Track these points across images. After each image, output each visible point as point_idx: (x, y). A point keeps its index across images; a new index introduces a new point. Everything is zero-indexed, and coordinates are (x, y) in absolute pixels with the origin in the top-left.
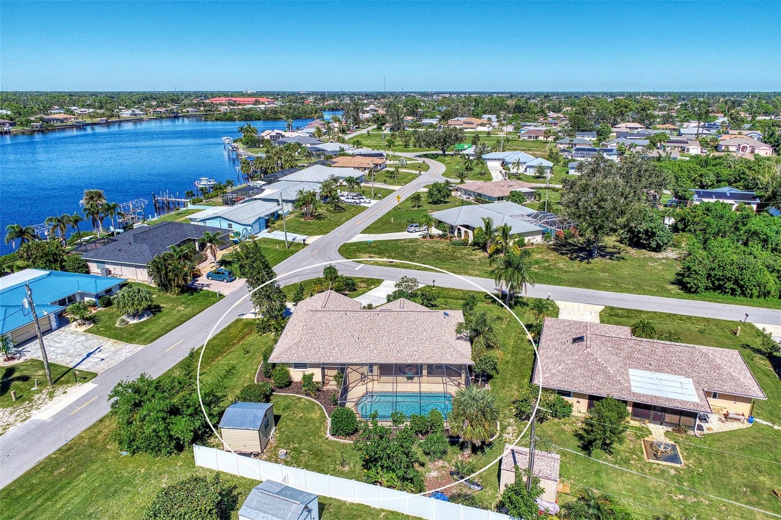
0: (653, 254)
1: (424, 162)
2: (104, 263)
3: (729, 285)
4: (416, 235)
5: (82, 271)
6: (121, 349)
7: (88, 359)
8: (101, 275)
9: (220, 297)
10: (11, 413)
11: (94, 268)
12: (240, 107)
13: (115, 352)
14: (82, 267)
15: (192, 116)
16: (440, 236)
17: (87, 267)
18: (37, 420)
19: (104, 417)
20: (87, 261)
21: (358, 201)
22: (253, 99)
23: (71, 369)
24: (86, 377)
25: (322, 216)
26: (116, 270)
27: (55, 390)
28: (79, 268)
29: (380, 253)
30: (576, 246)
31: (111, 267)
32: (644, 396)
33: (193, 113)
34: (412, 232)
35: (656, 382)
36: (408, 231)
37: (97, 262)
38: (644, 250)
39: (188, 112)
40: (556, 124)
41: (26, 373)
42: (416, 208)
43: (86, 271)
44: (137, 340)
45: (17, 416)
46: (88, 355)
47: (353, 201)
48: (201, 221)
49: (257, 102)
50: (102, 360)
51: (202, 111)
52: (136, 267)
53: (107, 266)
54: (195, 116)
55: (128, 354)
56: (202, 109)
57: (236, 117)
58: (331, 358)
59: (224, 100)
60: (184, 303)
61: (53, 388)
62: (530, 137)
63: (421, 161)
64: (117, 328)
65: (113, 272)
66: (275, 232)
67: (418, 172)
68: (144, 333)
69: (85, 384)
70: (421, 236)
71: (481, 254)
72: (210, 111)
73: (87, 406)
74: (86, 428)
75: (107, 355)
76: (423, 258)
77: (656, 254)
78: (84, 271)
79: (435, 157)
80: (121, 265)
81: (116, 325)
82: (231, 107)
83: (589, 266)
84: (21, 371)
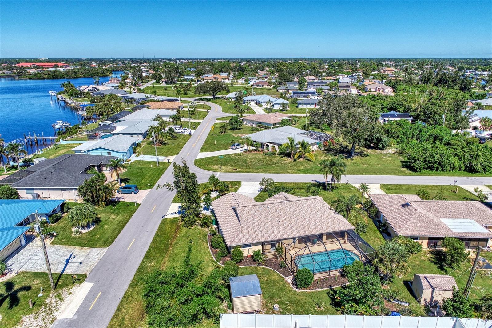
0: (381, 151)
1: (205, 104)
2: (33, 189)
3: (436, 165)
4: (238, 151)
5: (14, 197)
6: (89, 253)
7: (69, 265)
8: (32, 199)
9: (138, 206)
10: (36, 318)
11: (23, 194)
12: (45, 70)
13: (86, 256)
14: (14, 195)
15: (8, 76)
16: (255, 150)
17: (18, 194)
18: (64, 320)
19: (119, 307)
20: (17, 189)
21: (183, 131)
22: (53, 64)
23: (61, 274)
24: (79, 279)
25: (165, 143)
26: (44, 194)
27: (60, 293)
28: (11, 195)
29: (224, 164)
30: (337, 150)
31: (39, 192)
32: (460, 233)
33: (8, 74)
34: (235, 149)
35: (459, 224)
36: (231, 149)
37: (26, 189)
38: (374, 150)
39: (4, 73)
40: (266, 78)
41: (24, 284)
42: (223, 134)
43: (17, 197)
44: (98, 245)
45: (44, 319)
46: (67, 261)
47: (180, 131)
48: (85, 152)
49: (56, 66)
50: (81, 263)
51: (15, 73)
52: (62, 190)
53: (35, 192)
54: (10, 76)
55: (99, 256)
56: (15, 71)
57: (46, 76)
58: (268, 237)
59: (29, 65)
60: (113, 213)
61: (57, 291)
62: (258, 86)
63: (202, 103)
64: (75, 238)
65: (41, 196)
66: (141, 156)
67: (206, 110)
68: (100, 239)
69: (82, 284)
70: (243, 151)
71: (289, 160)
72: (21, 72)
73: (98, 302)
74: (111, 317)
75: (83, 259)
76: (254, 165)
77: (382, 151)
78: (16, 198)
79: (208, 100)
80: (49, 189)
81: (73, 235)
82: (38, 70)
83: (354, 161)
84: (19, 283)
